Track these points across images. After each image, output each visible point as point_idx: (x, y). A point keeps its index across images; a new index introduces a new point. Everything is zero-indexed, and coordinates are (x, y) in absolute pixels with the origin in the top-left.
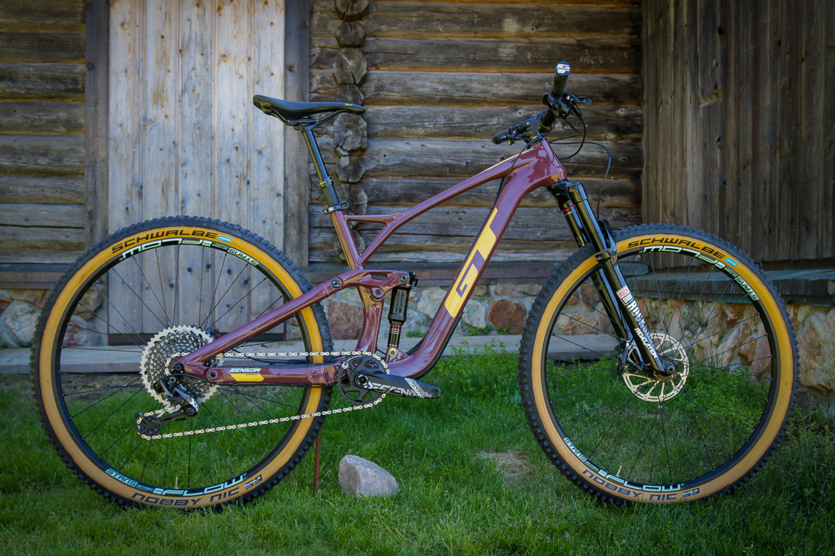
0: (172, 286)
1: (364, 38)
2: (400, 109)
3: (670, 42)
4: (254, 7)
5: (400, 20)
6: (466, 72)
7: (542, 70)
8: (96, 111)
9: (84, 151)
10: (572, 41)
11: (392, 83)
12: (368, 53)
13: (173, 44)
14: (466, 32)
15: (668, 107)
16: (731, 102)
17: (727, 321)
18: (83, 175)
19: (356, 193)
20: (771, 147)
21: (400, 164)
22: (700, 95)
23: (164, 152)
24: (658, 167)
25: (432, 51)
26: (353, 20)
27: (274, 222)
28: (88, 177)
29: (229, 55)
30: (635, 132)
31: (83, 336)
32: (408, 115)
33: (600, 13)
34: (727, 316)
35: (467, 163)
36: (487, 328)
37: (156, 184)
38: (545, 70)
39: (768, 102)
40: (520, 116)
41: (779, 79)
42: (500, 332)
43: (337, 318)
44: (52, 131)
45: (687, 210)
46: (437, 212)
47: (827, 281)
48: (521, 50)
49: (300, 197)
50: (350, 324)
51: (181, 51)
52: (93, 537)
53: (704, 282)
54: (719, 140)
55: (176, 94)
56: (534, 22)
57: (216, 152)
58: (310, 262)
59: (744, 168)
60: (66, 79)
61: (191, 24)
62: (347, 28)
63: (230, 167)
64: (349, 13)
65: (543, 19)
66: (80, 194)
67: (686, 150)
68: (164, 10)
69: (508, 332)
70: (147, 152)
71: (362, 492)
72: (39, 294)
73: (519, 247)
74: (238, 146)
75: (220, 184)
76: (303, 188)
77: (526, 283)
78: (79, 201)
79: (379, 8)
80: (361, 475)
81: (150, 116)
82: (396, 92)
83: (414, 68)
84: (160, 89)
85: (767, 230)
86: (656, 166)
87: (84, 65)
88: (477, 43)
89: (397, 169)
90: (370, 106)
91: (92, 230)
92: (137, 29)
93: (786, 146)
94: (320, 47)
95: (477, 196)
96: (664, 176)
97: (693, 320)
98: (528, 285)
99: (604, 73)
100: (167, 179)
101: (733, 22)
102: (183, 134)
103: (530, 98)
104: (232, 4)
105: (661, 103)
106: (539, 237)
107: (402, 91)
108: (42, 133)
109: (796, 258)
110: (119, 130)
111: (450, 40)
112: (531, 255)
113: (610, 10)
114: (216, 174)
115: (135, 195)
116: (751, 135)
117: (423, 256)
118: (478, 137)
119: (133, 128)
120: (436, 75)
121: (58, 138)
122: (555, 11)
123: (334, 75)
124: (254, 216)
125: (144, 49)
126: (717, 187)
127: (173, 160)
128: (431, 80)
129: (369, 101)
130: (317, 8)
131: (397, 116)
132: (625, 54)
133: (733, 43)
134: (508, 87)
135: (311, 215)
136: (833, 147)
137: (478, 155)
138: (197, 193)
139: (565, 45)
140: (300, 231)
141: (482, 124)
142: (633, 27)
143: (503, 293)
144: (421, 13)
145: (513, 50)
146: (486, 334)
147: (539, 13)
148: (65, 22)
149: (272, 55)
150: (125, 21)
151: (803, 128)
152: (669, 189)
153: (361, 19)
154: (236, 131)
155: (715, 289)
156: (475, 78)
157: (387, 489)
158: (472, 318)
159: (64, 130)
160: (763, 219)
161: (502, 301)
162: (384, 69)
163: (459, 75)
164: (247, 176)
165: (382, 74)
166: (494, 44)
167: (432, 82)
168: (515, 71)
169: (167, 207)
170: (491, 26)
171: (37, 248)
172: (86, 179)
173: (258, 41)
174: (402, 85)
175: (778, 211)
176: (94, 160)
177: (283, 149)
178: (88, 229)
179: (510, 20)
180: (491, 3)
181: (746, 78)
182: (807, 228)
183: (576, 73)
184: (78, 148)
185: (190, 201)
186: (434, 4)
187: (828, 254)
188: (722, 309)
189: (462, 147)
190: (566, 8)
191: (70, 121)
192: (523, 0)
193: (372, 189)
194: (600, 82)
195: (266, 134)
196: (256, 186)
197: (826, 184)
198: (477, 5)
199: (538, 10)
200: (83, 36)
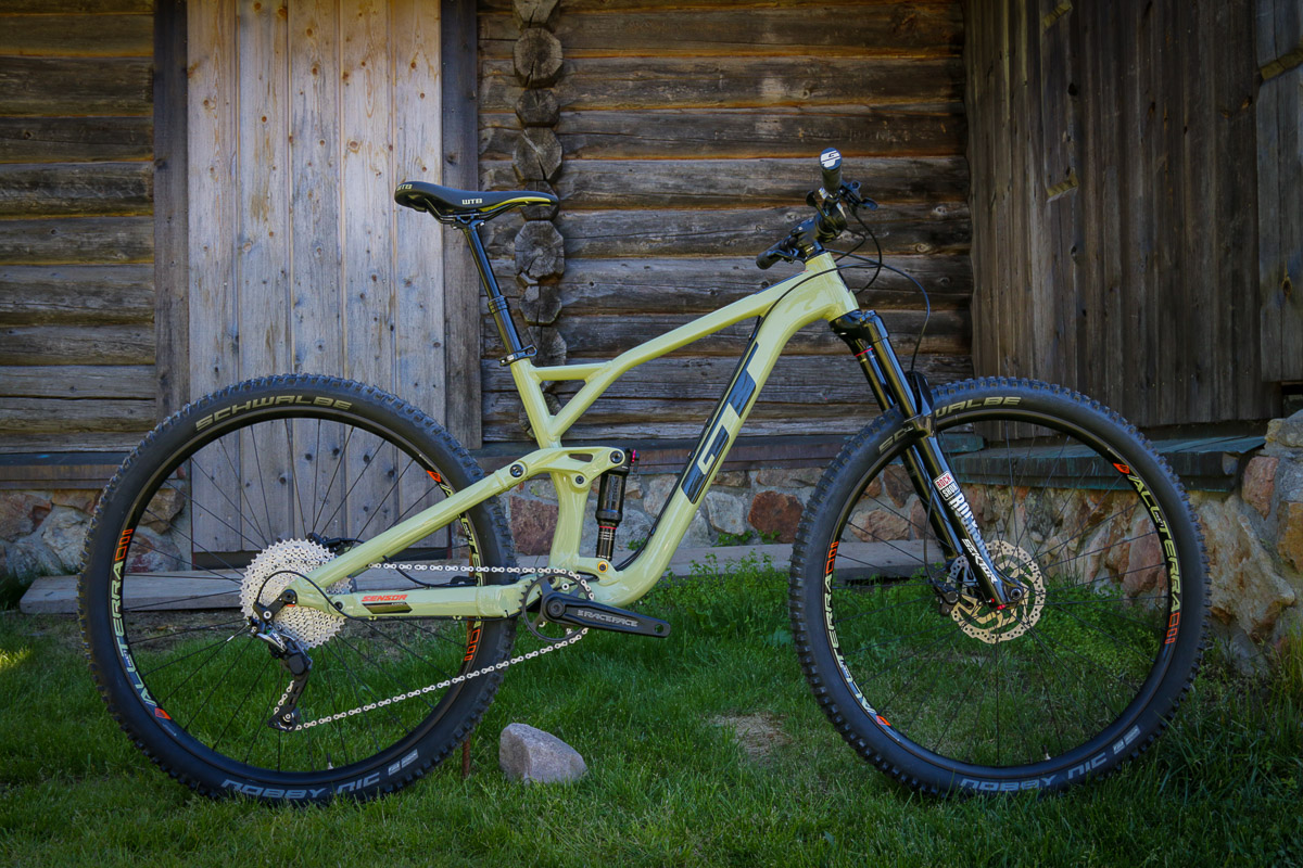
0: (283, 481)
1: (558, 112)
2: (613, 214)
3: (1006, 107)
4: (396, 72)
5: (610, 86)
6: (709, 159)
8: (170, 229)
9: (153, 288)
10: (864, 109)
11: (600, 177)
12: (564, 134)
13: (280, 128)
14: (708, 100)
15: (1005, 203)
16: (1091, 193)
17: (1089, 517)
18: (153, 321)
19: (549, 339)
20: (1147, 258)
21: (613, 296)
22: (1046, 185)
23: (269, 286)
24: (994, 291)
25: (658, 129)
26: (540, 88)
27: (431, 384)
28: (160, 325)
29: (361, 142)
30: (959, 241)
31: (154, 557)
32: (625, 224)
33: (904, 67)
34: (1089, 509)
36: (746, 534)
37: (258, 333)
39: (1140, 193)
40: (789, 221)
41: (1154, 159)
42: (766, 539)
43: (525, 524)
44: (107, 259)
45: (1034, 354)
46: (671, 365)
47: (1221, 454)
48: (789, 125)
49: (468, 347)
50: (545, 533)
51: (291, 139)
52: (134, 847)
53: (1056, 460)
54: (1074, 250)
55: (284, 201)
56: (807, 84)
57: (344, 283)
58: (484, 442)
59: (1111, 290)
60: (126, 183)
61: (305, 99)
62: (531, 98)
63: (365, 305)
64: (535, 77)
65: (820, 78)
66: (148, 350)
67: (1031, 266)
68: (265, 81)
69: (778, 540)
70: (244, 286)
71: (532, 777)
72: (91, 496)
73: (792, 413)
74: (376, 274)
75: (351, 330)
76: (472, 334)
77: (803, 467)
78: (147, 359)
79: (579, 69)
80: (530, 752)
81: (248, 234)
82: (606, 191)
83: (632, 155)
84: (262, 194)
85: (1144, 381)
86: (991, 290)
87: (152, 163)
88: (724, 116)
89: (609, 304)
90: (569, 212)
91: (166, 402)
92: (228, 108)
93: (1167, 256)
94: (493, 127)
95: (728, 340)
96: (1002, 304)
97: (1044, 517)
98: (806, 470)
99: (909, 154)
100: (274, 325)
101: (1089, 75)
102: (295, 260)
104: (365, 68)
105: (995, 197)
106: (821, 399)
107: (615, 189)
108: (93, 263)
109: (1185, 422)
110: (204, 255)
111: (683, 113)
112: (810, 425)
113: (918, 63)
114: (345, 317)
115: (228, 350)
116: (1119, 241)
117: (651, 430)
118: (730, 254)
119: (224, 252)
120: (664, 164)
121: (116, 269)
122: (839, 65)
123: (514, 167)
124: (401, 377)
125: (237, 137)
126: (1073, 318)
127: (282, 298)
128: (658, 172)
129: (566, 205)
130: (488, 71)
131: (609, 225)
132: (943, 126)
133: (1090, 107)
134: (770, 179)
135: (484, 374)
136: (1230, 256)
137: (728, 279)
138: (318, 344)
139: (854, 115)
140: (469, 397)
141: (733, 234)
143: (769, 482)
144: (640, 74)
145: (777, 124)
146: (745, 543)
147: (814, 69)
148: (124, 101)
149: (424, 140)
150: (209, 97)
151: (1189, 229)
152: (1009, 323)
153: (553, 86)
154: (373, 253)
155: (1071, 470)
156: (722, 167)
157: (568, 772)
158: (724, 519)
159: (124, 257)
160: (1139, 365)
161: (768, 494)
162: (588, 156)
163: (698, 164)
164: (390, 318)
165: (586, 165)
166: (749, 116)
167: (659, 174)
168: (781, 155)
169: (274, 366)
170: (743, 90)
171: (89, 429)
172: (156, 327)
173: (402, 122)
174: (615, 180)
175: (1157, 352)
176: (167, 300)
177: (441, 277)
178: (160, 400)
179: (772, 81)
180: (743, 56)
181: (1110, 159)
182: (1198, 377)
183: (870, 155)
184: (144, 283)
185: (308, 357)
186: (659, 60)
187: (1227, 415)
188: (1081, 500)
189: (705, 268)
190: (854, 61)
191: (132, 243)
192: (791, 52)
193: (573, 334)
194: (908, 168)
195: (417, 255)
196: (403, 333)
197: (1222, 310)
198: (723, 60)
199: (812, 65)
200: (150, 121)
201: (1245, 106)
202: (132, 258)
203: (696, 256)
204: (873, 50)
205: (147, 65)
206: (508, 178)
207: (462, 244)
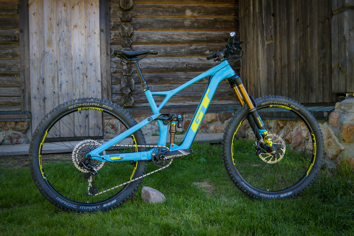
1: (131, 18)
2: (146, 46)
3: (251, 19)
4: (87, 6)
5: (145, 11)
6: (172, 31)
7: (201, 30)
8: (24, 49)
9: (20, 65)
10: (212, 19)
11: (143, 36)
12: (133, 24)
13: (55, 21)
14: (171, 15)
15: (251, 44)
16: (278, 42)
17: (280, 127)
18: (20, 75)
19: (130, 80)
20: (296, 60)
21: (146, 68)
22: (265, 40)
23: (52, 65)
24: (247, 67)
25: (158, 23)
26: (126, 11)
27: (98, 92)
28: (22, 76)
29: (78, 26)
31: (22, 140)
32: (149, 48)
33: (223, 8)
34: (280, 125)
35: (173, 67)
36: (183, 131)
37: (50, 78)
38: (202, 30)
39: (294, 43)
40: (193, 48)
41: (298, 34)
44: (6, 58)
45: (260, 84)
46: (162, 86)
47: (323, 111)
48: (193, 22)
49: (108, 82)
51: (58, 24)
53: (270, 112)
54: (273, 57)
55: (56, 41)
56: (198, 12)
57: (73, 64)
59: (284, 68)
60: (11, 36)
61: (62, 13)
62: (124, 14)
63: (79, 70)
64: (125, 8)
65: (201, 10)
66: (18, 83)
67: (259, 61)
68: (51, 8)
70: (45, 65)
71: (152, 201)
72: (3, 123)
73: (193, 99)
74: (82, 62)
75: (75, 77)
76: (108, 78)
78: (18, 85)
79: (137, 6)
80: (151, 195)
81: (46, 51)
82: (144, 40)
83: (151, 30)
84: (50, 40)
85: (295, 92)
87: (19, 31)
88: (176, 20)
89: (145, 70)
90: (134, 45)
91: (24, 97)
92: (40, 15)
93: (302, 59)
94: (113, 22)
95: (177, 80)
96: (250, 71)
99: (225, 31)
100: (54, 76)
101: (278, 11)
102: (60, 58)
103: (197, 41)
104: (78, 5)
105: (248, 42)
107: (147, 39)
108: (2, 59)
109: (307, 102)
110: (34, 56)
111: (165, 19)
113: (226, 7)
114: (74, 73)
115: (41, 83)
116: (287, 55)
118: (177, 57)
119: (40, 55)
120: (160, 33)
121: (8, 60)
122: (206, 7)
123: (120, 33)
124: (89, 90)
125: (43, 24)
126: (273, 75)
127: (56, 68)
128: (158, 35)
129: (133, 43)
130: (112, 6)
131: (145, 49)
132: (233, 24)
133: (278, 20)
134: (188, 37)
135: (112, 89)
136: (322, 60)
137: (177, 64)
138: (66, 81)
139: (209, 20)
140: (108, 95)
141: (178, 51)
142: (235, 13)
143: (189, 117)
144: (153, 8)
145: (190, 22)
146: (182, 134)
147: (199, 8)
148: (10, 13)
149: (95, 25)
150: (35, 12)
151: (309, 52)
152: (252, 75)
153: (130, 11)
154: (81, 56)
155: (275, 115)
156: (175, 33)
157: (161, 200)
159: (11, 57)
160: (293, 87)
161: (188, 121)
162: (139, 30)
163: (169, 32)
164: (86, 74)
165: (139, 32)
166: (182, 20)
168: (191, 30)
169: (54, 87)
170: (181, 13)
171: (2, 105)
172: (21, 76)
173: (89, 20)
174: (147, 37)
175: (299, 84)
176: (24, 69)
177: (100, 63)
178: (22, 97)
179: (188, 11)
180: (180, 4)
181: (284, 33)
182: (312, 91)
183: (214, 31)
184: (17, 64)
185: (64, 84)
186: (158, 4)
187: (320, 101)
188: (277, 122)
189: (171, 61)
190: (209, 6)
191: (13, 53)
192: (193, 3)
193: (135, 78)
194: (224, 35)
195: (93, 57)
196: (90, 78)
197: (319, 74)
198: (175, 5)
199: (199, 7)
200: (18, 19)
201: (326, 21)
202: (13, 57)
203: (168, 57)
204: (215, 3)
205: (17, 3)
206: (118, 36)
207: (106, 54)
